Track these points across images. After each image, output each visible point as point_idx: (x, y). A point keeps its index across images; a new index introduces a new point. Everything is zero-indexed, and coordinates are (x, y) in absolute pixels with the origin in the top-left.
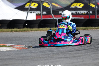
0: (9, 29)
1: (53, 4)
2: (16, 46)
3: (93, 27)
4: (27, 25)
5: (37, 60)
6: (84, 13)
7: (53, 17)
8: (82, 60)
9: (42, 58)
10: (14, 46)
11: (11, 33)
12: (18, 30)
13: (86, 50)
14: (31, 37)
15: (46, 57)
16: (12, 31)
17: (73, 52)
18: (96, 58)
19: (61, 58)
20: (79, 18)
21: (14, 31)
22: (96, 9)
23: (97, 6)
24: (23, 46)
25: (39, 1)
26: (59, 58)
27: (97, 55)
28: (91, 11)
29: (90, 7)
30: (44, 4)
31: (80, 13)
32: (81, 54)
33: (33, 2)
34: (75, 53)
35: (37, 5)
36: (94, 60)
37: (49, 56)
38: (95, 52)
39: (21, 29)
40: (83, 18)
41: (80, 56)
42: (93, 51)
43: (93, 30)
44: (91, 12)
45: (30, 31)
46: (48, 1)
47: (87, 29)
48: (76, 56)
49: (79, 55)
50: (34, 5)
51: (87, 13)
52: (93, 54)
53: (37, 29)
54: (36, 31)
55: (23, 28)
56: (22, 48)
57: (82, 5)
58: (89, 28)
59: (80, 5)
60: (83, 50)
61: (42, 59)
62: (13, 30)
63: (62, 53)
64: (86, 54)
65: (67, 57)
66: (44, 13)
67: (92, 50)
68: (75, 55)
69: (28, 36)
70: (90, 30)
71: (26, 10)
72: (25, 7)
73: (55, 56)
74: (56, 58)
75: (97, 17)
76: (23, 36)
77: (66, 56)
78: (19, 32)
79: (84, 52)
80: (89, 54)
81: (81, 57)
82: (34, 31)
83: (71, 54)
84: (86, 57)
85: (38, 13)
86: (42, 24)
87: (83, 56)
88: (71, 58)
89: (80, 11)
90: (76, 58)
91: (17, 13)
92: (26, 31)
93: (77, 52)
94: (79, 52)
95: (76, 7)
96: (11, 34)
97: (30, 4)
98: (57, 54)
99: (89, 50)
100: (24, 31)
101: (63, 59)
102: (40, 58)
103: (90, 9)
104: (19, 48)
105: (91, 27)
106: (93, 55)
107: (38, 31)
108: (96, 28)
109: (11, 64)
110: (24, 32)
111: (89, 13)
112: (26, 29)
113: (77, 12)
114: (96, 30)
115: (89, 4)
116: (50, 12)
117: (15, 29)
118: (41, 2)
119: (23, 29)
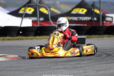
0: (1, 37)
1: (52, 9)
2: (9, 56)
3: (98, 36)
4: (21, 32)
5: (32, 71)
6: (87, 20)
7: (51, 24)
8: (84, 71)
9: (38, 68)
10: (7, 56)
11: (3, 41)
12: (11, 38)
13: (89, 60)
14: (26, 46)
15: (43, 68)
16: (4, 40)
17: (74, 63)
18: (100, 69)
19: (60, 69)
20: (82, 25)
21: (6, 40)
22: (101, 15)
23: (102, 12)
24: (17, 56)
25: (35, 5)
26: (57, 69)
27: (101, 65)
28: (95, 17)
29: (94, 13)
30: (41, 10)
31: (82, 20)
32: (83, 65)
33: (28, 7)
34: (76, 64)
35: (33, 10)
36: (97, 71)
37: (47, 66)
38: (99, 63)
39: (15, 38)
40: (86, 25)
41: (81, 67)
42: (98, 62)
43: (98, 38)
44: (95, 19)
45: (24, 40)
46: (46, 6)
47: (91, 38)
48: (78, 67)
49: (81, 65)
50: (30, 10)
51: (91, 20)
52: (97, 64)
53: (33, 37)
54: (32, 39)
55: (17, 36)
56: (15, 58)
57: (85, 10)
58: (93, 36)
59: (83, 11)
60: (86, 60)
61: (38, 70)
62: (5, 38)
63: (61, 64)
64: (89, 64)
65: (67, 68)
66: (42, 19)
67: (96, 61)
68: (76, 66)
69: (22, 45)
70: (94, 39)
71: (20, 16)
72: (19, 13)
73: (53, 67)
74: (54, 69)
75: (102, 24)
76: (17, 45)
77: (65, 67)
78: (12, 41)
79: (86, 63)
80: (92, 65)
81: (84, 68)
82: (29, 40)
83: (71, 64)
84: (89, 68)
85: (34, 20)
86: (39, 32)
87: (85, 66)
88: (71, 69)
89: (83, 18)
90: (77, 69)
91: (9, 19)
92: (21, 40)
93: (79, 62)
94: (81, 62)
95: (78, 13)
96: (3, 43)
97: (25, 9)
98: (55, 65)
99: (93, 60)
100: (18, 39)
101: (61, 70)
102: (36, 68)
103: (94, 15)
104: (12, 58)
105: (95, 36)
106: (96, 66)
107: (34, 40)
108: (101, 36)
109: (2, 75)
110: (18, 41)
111: (93, 19)
112: (21, 37)
113: (79, 19)
114: (101, 38)
115: (93, 10)
116: (48, 18)
117: (8, 38)
118: (37, 6)
119: (17, 38)
